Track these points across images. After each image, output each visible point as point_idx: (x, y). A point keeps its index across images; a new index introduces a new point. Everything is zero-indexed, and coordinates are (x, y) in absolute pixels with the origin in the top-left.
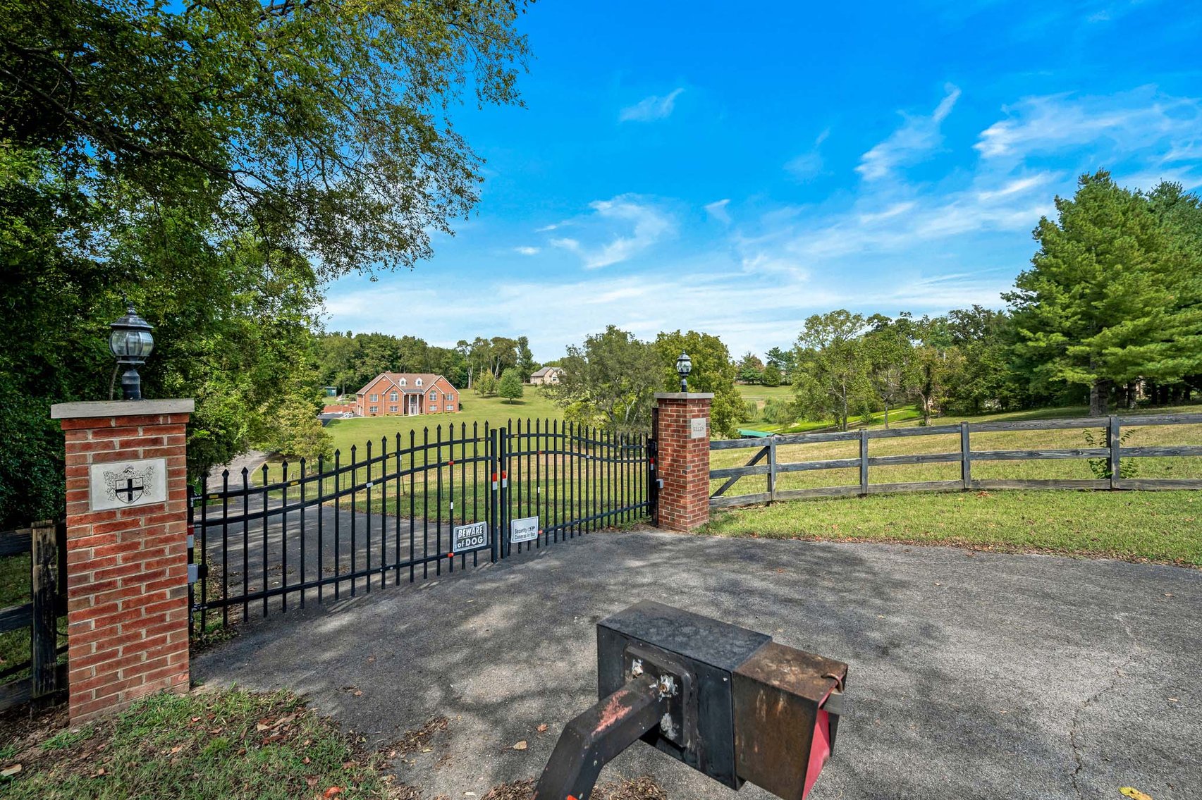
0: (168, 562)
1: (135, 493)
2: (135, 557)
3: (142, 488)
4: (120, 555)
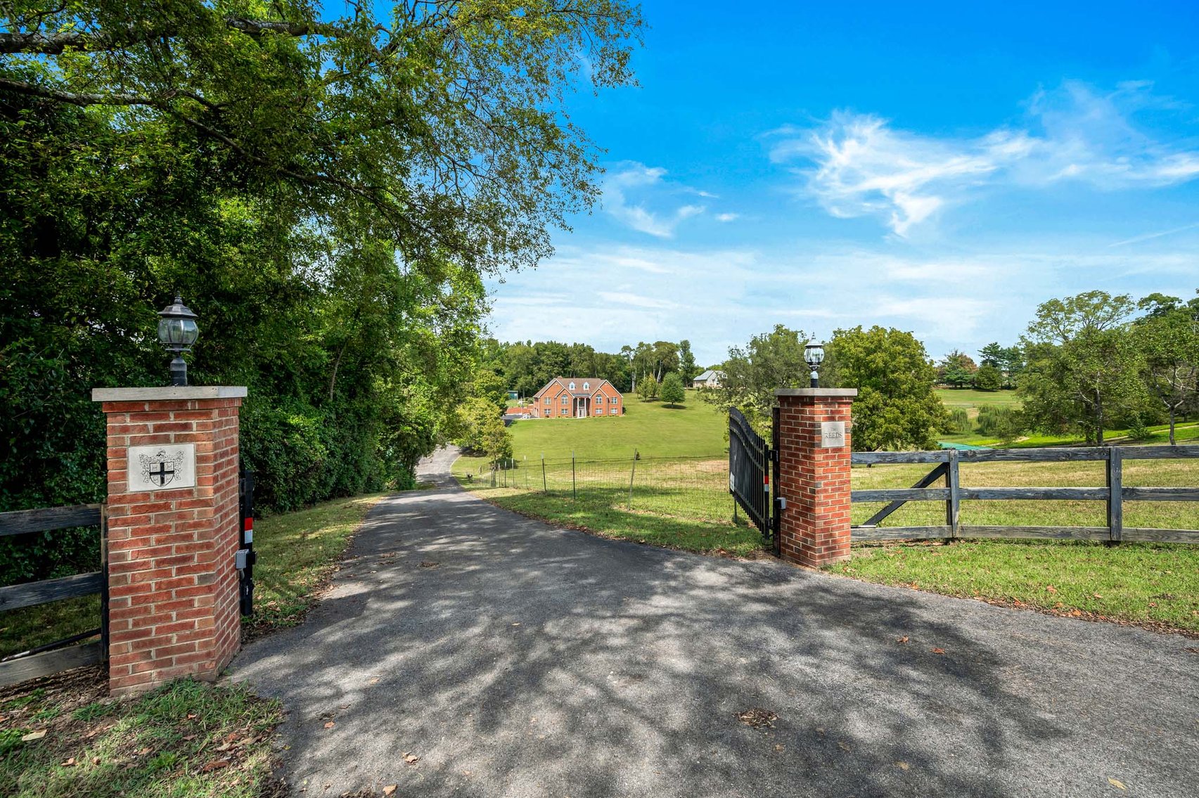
0: (196, 547)
1: (167, 477)
2: (166, 540)
3: (172, 472)
4: (154, 537)
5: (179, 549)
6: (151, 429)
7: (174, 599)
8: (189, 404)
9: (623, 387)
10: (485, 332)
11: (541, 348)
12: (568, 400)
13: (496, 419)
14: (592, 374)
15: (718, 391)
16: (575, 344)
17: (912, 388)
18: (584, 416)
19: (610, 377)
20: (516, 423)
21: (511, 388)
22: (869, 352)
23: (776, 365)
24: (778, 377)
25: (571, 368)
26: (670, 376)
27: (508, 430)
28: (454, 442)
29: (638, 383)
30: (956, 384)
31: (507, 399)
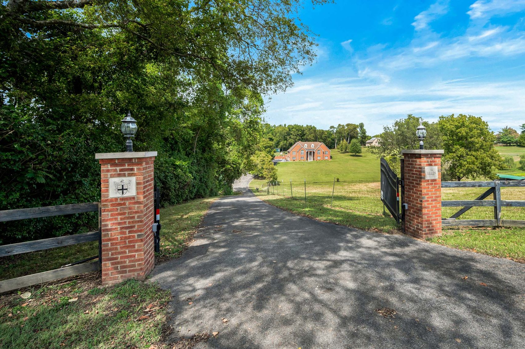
0: (136, 222)
1: (125, 191)
2: (124, 218)
3: (127, 189)
4: (119, 217)
5: (129, 222)
6: (118, 171)
7: (128, 244)
8: (133, 160)
9: (331, 146)
10: (264, 121)
11: (291, 128)
12: (304, 153)
13: (270, 161)
14: (316, 140)
15: (378, 148)
16: (307, 125)
17: (482, 146)
18: (312, 160)
19: (324, 141)
20: (279, 163)
21: (277, 147)
22: (457, 127)
23: (408, 135)
24: (409, 141)
25: (305, 137)
26: (354, 140)
27: (275, 167)
28: (250, 172)
29: (338, 144)
30: (507, 144)
31: (275, 152)
